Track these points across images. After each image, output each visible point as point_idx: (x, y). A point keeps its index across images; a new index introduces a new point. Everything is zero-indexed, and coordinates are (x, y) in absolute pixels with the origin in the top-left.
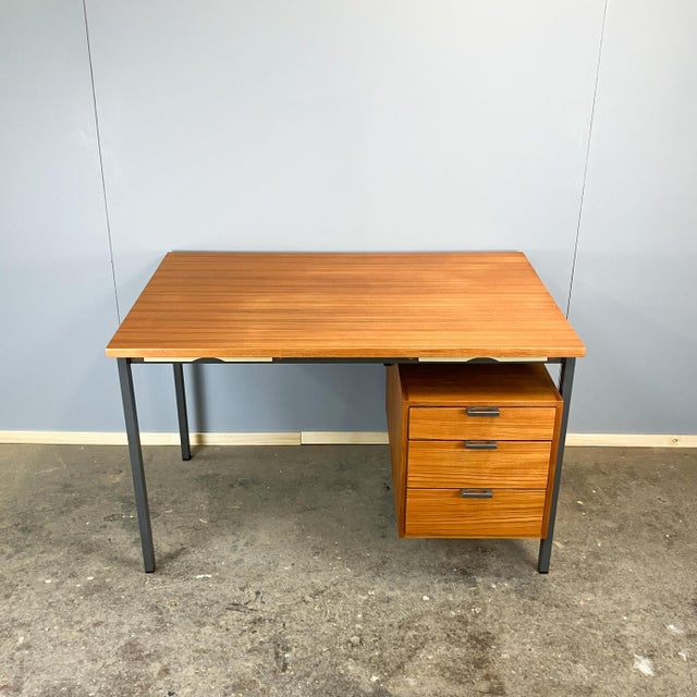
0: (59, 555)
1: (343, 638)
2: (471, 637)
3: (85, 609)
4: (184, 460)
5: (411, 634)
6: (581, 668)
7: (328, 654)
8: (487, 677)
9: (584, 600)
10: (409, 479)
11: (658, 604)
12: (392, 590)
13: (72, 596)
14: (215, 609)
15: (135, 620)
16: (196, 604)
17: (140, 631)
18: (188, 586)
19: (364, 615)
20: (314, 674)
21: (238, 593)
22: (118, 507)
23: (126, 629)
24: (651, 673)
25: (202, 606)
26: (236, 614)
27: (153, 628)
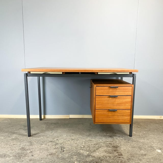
0: (6, 134)
1: (79, 146)
2: (113, 146)
3: (11, 142)
4: (40, 120)
5: (97, 146)
6: (142, 151)
7: (75, 149)
8: (118, 153)
9: (142, 141)
10: (96, 106)
11: (161, 141)
12: (92, 139)
13: (8, 140)
14: (46, 142)
15: (24, 144)
16: (41, 141)
17: (25, 146)
18: (39, 139)
19: (85, 143)
20: (71, 152)
21: (52, 140)
22: (22, 127)
23: (22, 145)
24: (161, 152)
25: (43, 142)
26: (51, 143)
27: (29, 145)
